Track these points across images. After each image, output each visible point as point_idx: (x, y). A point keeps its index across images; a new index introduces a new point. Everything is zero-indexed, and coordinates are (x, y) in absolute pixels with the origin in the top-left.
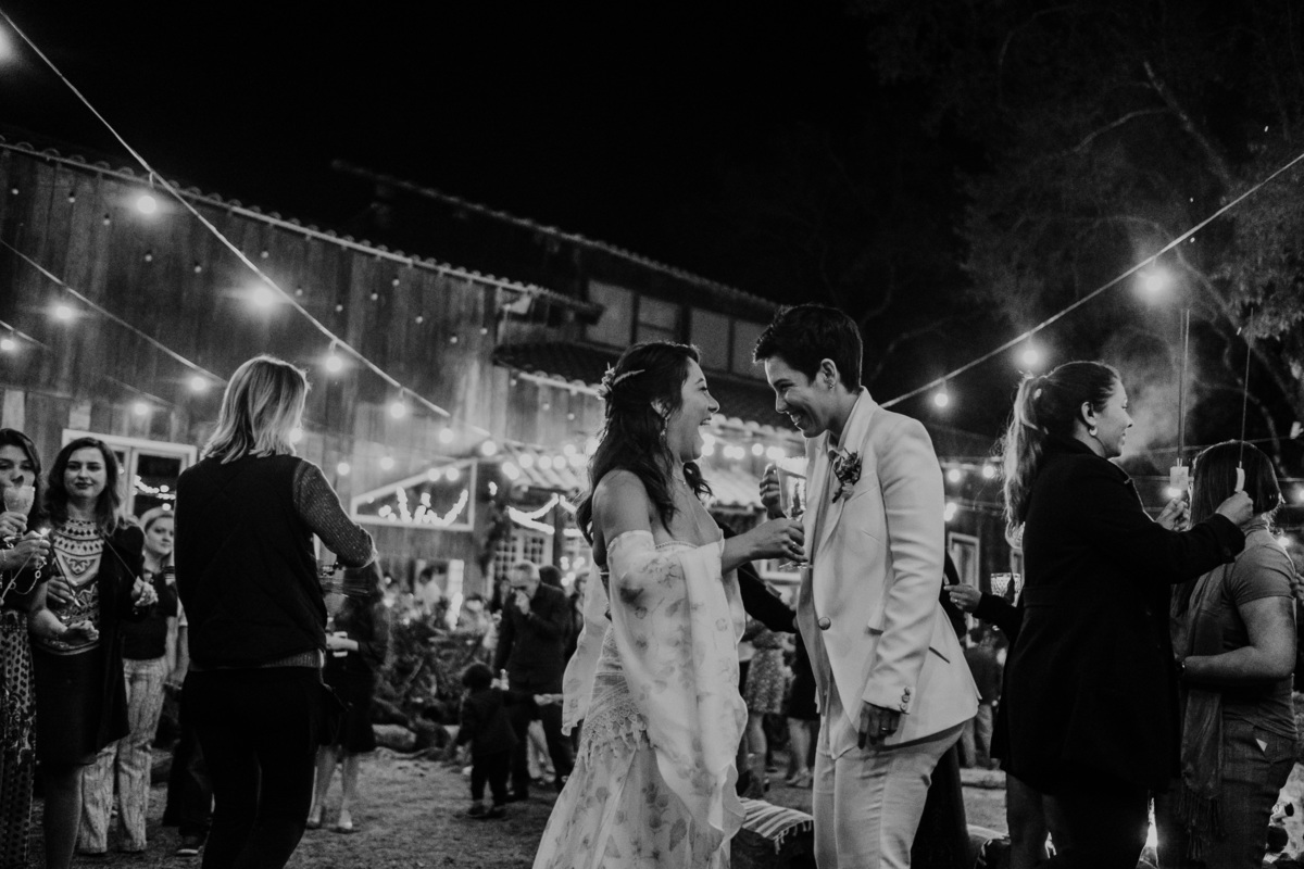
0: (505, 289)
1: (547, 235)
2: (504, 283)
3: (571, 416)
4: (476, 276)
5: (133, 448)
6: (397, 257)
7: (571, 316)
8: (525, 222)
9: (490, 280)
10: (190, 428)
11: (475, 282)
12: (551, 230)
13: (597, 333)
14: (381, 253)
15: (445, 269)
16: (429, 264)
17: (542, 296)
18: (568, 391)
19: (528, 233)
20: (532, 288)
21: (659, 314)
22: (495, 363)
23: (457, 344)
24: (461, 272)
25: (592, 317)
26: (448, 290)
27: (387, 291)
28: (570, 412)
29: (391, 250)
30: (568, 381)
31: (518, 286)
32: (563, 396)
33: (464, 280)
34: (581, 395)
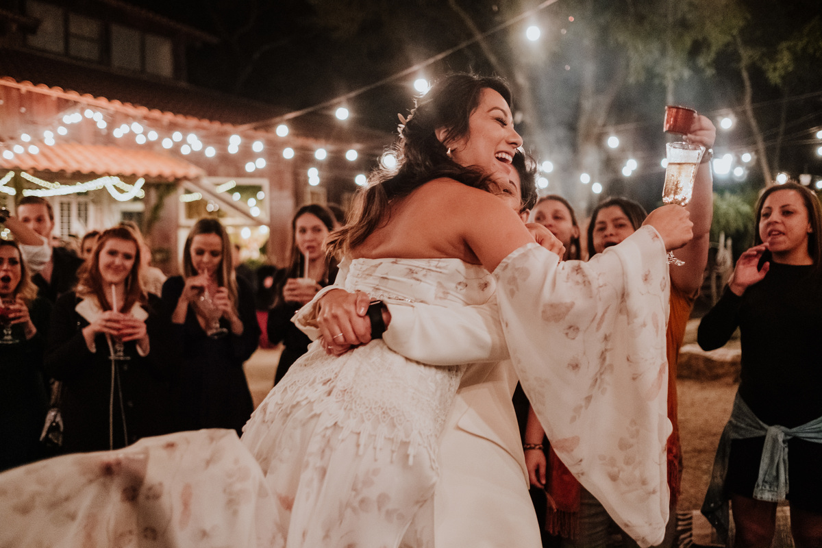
3: (23, 110)
7: (14, 27)
13: (37, 41)
18: (18, 89)
21: (85, 28)
25: (32, 28)
28: (21, 106)
30: (18, 82)
32: (14, 93)
34: (29, 92)
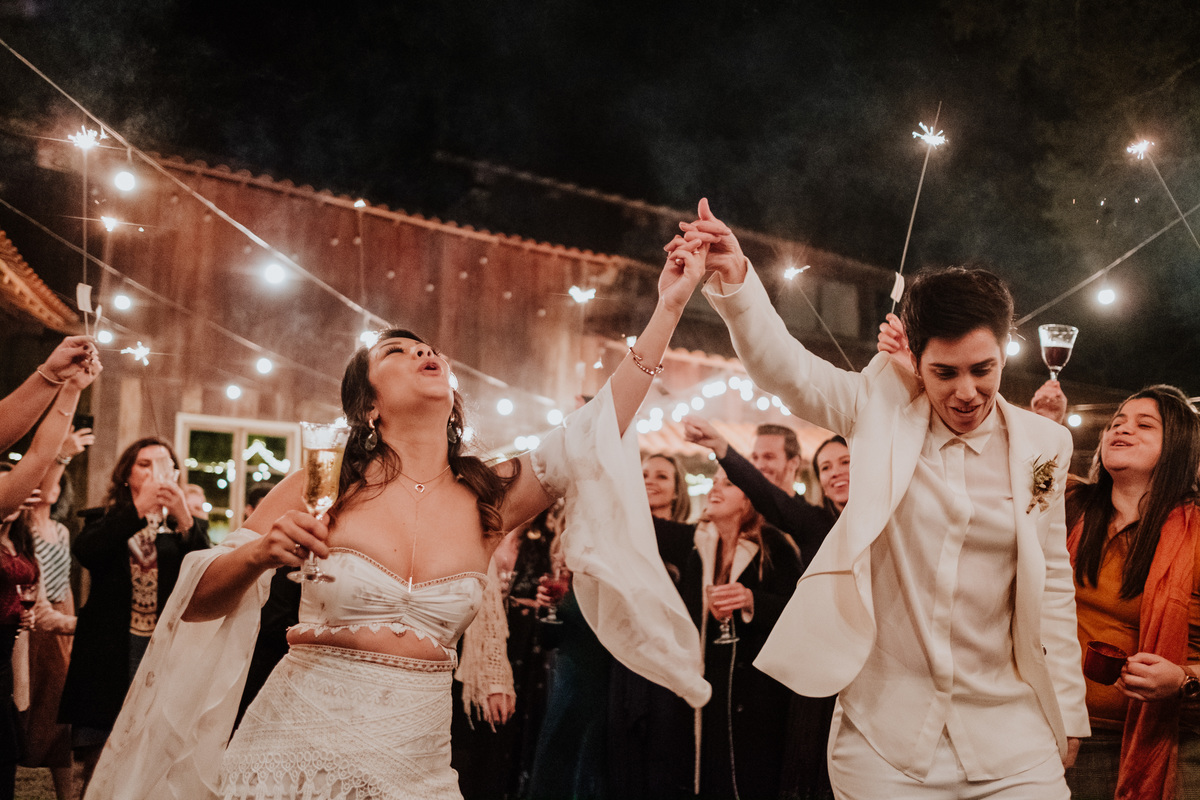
0: (591, 262)
1: (635, 210)
2: (587, 256)
4: (560, 250)
5: (241, 429)
6: (483, 236)
8: (615, 198)
9: (574, 253)
10: (295, 407)
11: (560, 256)
12: (639, 204)
14: (467, 232)
15: (529, 245)
16: (514, 241)
17: (629, 268)
19: (617, 209)
20: (616, 259)
22: (585, 333)
23: (545, 318)
24: (545, 248)
26: (535, 266)
27: (475, 269)
29: (477, 229)
31: (601, 258)
33: (548, 255)
